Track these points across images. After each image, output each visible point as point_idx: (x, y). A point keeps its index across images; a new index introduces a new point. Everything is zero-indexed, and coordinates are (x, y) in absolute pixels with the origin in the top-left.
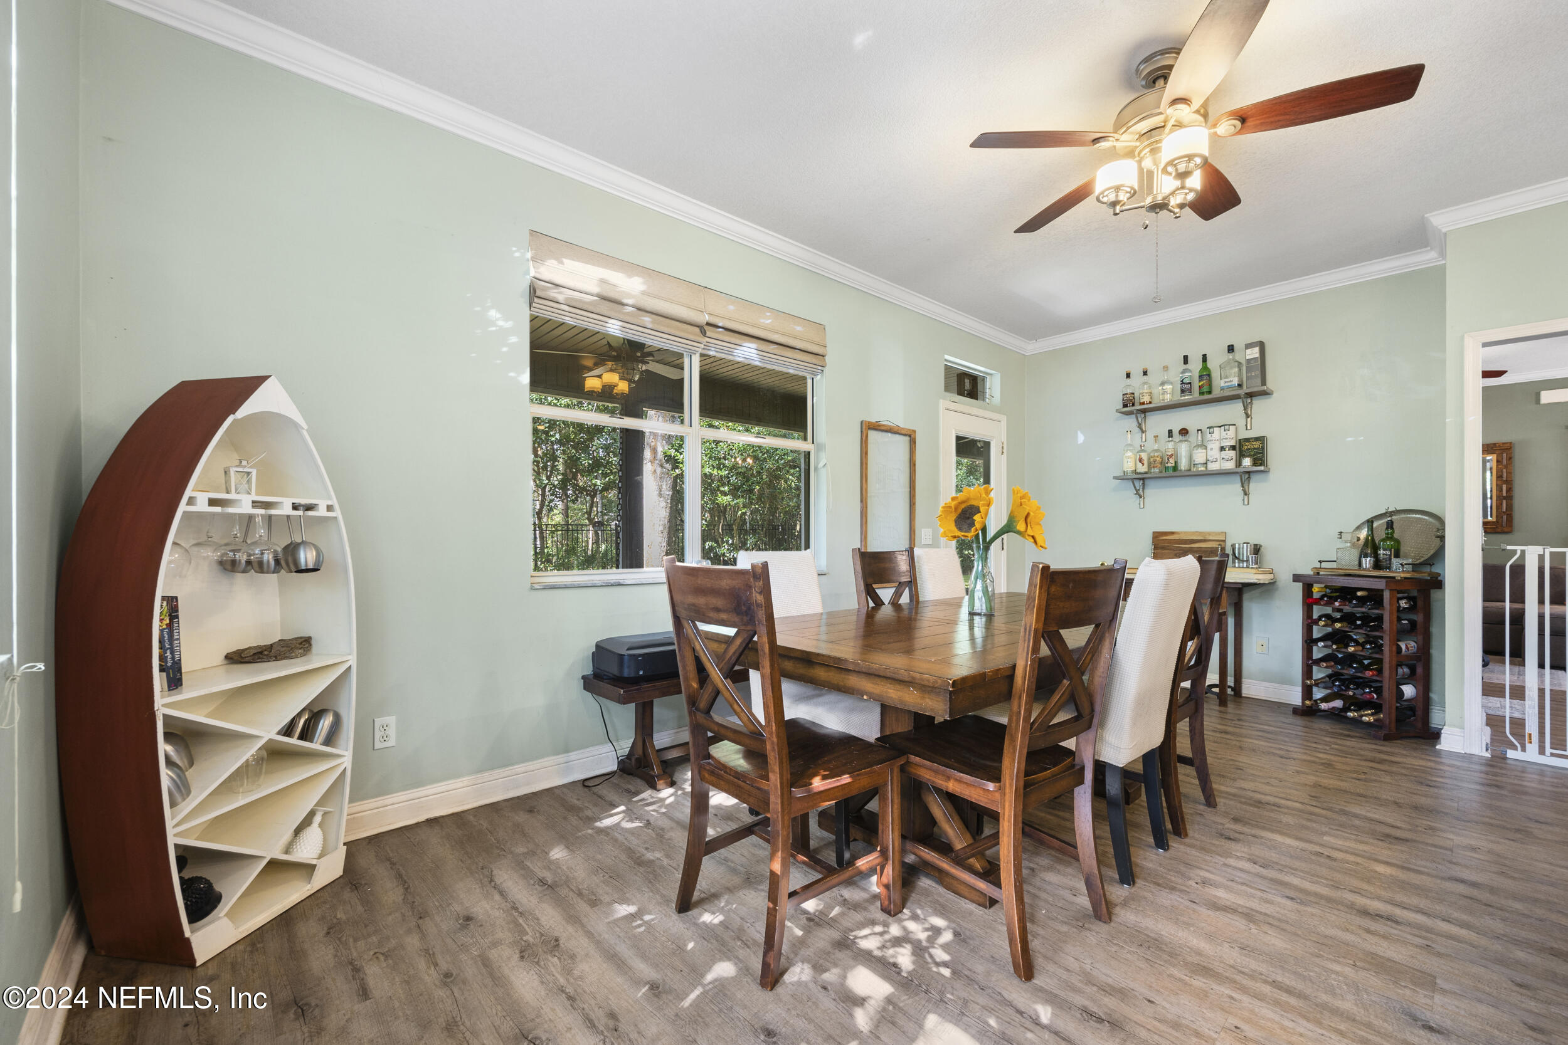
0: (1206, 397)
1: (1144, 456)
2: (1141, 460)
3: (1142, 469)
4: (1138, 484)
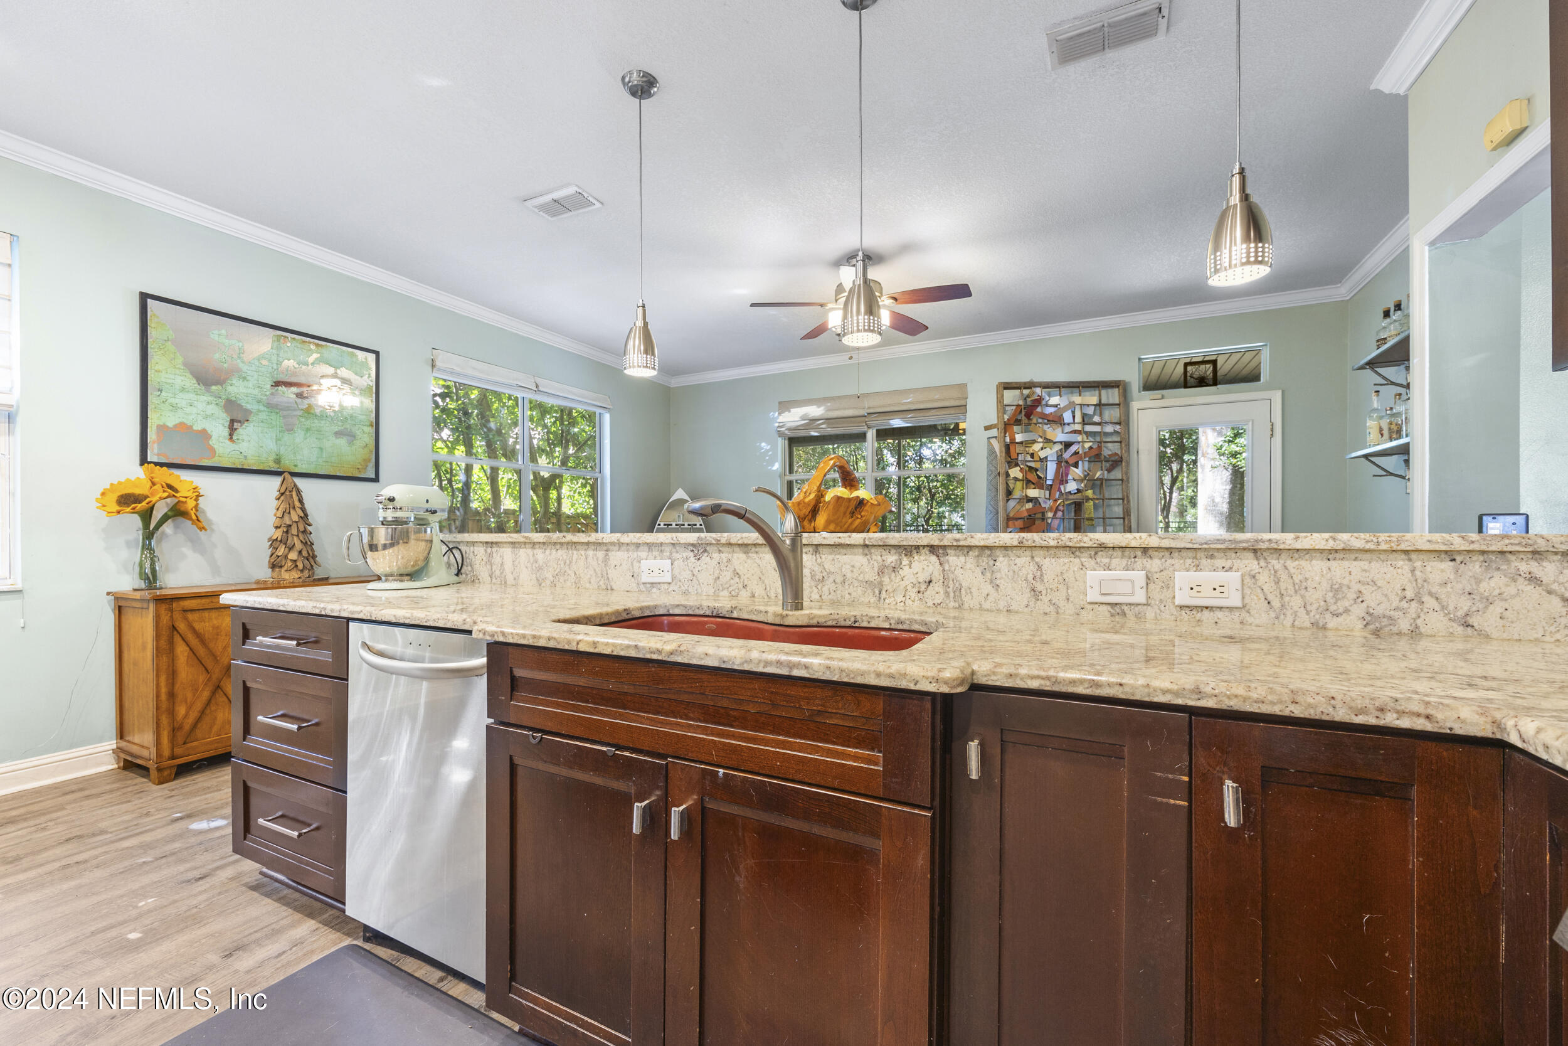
1: (1384, 423)
2: (1380, 430)
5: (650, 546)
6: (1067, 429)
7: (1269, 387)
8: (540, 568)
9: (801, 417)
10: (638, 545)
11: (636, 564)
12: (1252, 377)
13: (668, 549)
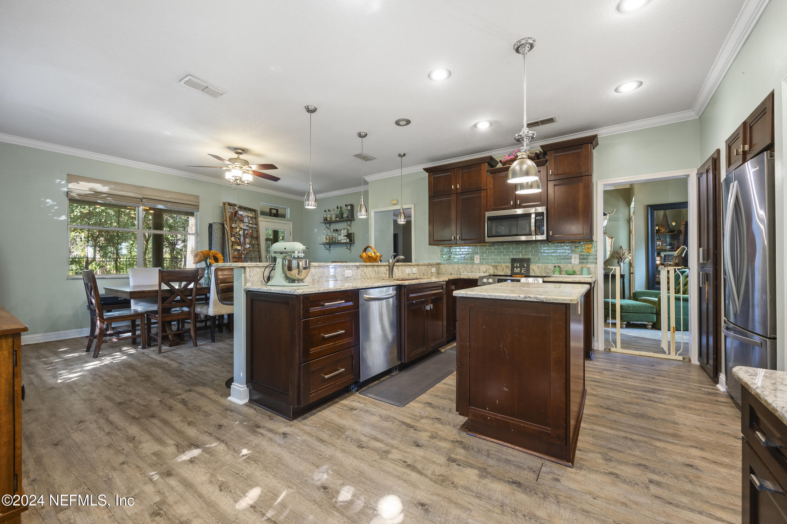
0: (342, 219)
1: (328, 237)
2: (327, 239)
3: (328, 241)
4: (328, 246)
5: (347, 266)
6: (245, 224)
7: (288, 220)
8: (313, 275)
9: (90, 189)
10: (344, 266)
11: (343, 272)
12: (283, 216)
13: (351, 267)
